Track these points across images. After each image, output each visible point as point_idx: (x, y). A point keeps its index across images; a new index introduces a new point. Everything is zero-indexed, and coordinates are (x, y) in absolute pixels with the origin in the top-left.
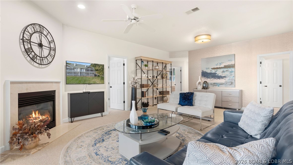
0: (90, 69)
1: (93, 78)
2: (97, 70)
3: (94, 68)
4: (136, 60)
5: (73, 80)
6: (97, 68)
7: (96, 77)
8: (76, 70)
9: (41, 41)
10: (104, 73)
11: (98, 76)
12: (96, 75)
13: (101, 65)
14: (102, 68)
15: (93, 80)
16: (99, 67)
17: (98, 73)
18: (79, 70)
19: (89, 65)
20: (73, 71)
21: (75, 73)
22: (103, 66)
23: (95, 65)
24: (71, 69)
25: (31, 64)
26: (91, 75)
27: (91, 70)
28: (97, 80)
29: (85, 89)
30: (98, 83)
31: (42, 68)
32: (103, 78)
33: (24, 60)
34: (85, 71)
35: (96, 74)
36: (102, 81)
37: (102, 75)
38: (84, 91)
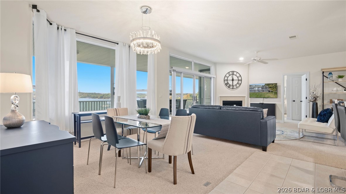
0: (265, 87)
1: (267, 93)
2: (271, 87)
3: (268, 86)
4: (323, 72)
5: (253, 95)
6: (270, 86)
7: (270, 92)
8: (255, 89)
9: (233, 78)
10: (277, 89)
11: (272, 91)
12: (269, 91)
14: (275, 85)
15: (267, 95)
17: (271, 89)
18: (257, 89)
19: (264, 85)
20: (253, 89)
21: (254, 90)
22: (276, 84)
23: (268, 84)
24: (252, 88)
25: (228, 89)
26: (266, 91)
28: (271, 95)
29: (263, 101)
30: (272, 97)
31: (234, 90)
32: (276, 93)
33: (225, 88)
34: (261, 89)
35: (270, 90)
36: (276, 95)
37: (276, 91)
38: (262, 102)
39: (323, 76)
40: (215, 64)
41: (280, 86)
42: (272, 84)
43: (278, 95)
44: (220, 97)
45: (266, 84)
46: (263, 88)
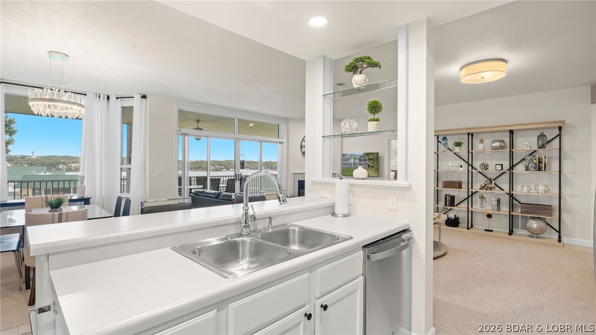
0: (363, 158)
2: (371, 159)
3: (367, 157)
4: (438, 135)
5: (347, 171)
6: (371, 157)
7: (369, 168)
10: (379, 163)
11: (372, 167)
12: (369, 166)
13: (375, 153)
14: (376, 156)
16: (373, 155)
17: (372, 163)
18: (352, 161)
19: (362, 154)
20: (347, 162)
21: (349, 164)
22: (378, 153)
23: (368, 154)
24: (346, 160)
26: (364, 166)
27: (364, 160)
28: (371, 172)
30: (372, 175)
32: (378, 169)
34: (358, 161)
35: (370, 164)
36: (377, 173)
37: (377, 165)
39: (438, 141)
40: (287, 120)
41: (384, 157)
42: (373, 154)
43: (380, 172)
44: (294, 174)
45: (364, 153)
46: (361, 160)
